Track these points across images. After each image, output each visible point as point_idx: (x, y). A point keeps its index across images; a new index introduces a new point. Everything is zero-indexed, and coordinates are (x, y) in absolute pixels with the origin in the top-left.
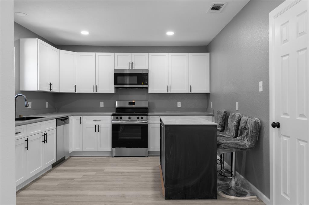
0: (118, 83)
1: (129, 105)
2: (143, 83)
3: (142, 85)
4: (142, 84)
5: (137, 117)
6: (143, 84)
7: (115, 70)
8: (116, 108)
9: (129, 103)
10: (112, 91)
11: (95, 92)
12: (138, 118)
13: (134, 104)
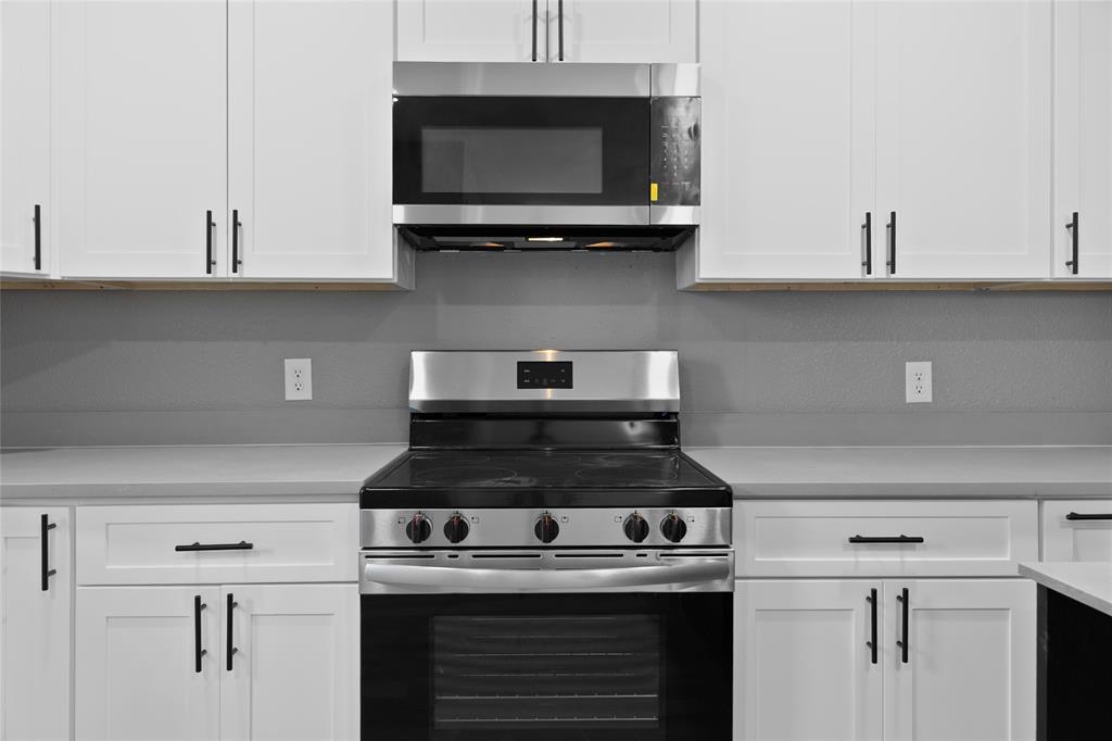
0: (427, 189)
1: (521, 385)
2: (654, 187)
3: (649, 203)
4: (645, 199)
5: (626, 512)
6: (654, 196)
7: (401, 69)
8: (414, 415)
9: (521, 365)
10: (379, 263)
11: (223, 271)
12: (637, 530)
13: (560, 374)
